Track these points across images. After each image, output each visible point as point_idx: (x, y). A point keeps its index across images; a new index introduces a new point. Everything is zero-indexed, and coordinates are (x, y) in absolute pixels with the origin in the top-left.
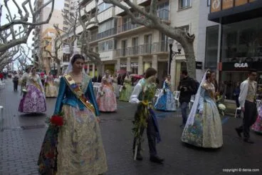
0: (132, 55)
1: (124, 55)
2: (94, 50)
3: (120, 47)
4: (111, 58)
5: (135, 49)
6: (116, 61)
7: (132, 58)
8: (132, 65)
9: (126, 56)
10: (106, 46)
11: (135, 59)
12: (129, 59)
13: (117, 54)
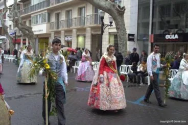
0: (66, 28)
1: (58, 27)
2: (27, 24)
3: (53, 20)
4: (44, 32)
5: (69, 22)
6: (50, 34)
7: (66, 31)
8: (66, 39)
9: (60, 29)
10: (40, 20)
11: (69, 32)
12: (63, 32)
13: (51, 27)
